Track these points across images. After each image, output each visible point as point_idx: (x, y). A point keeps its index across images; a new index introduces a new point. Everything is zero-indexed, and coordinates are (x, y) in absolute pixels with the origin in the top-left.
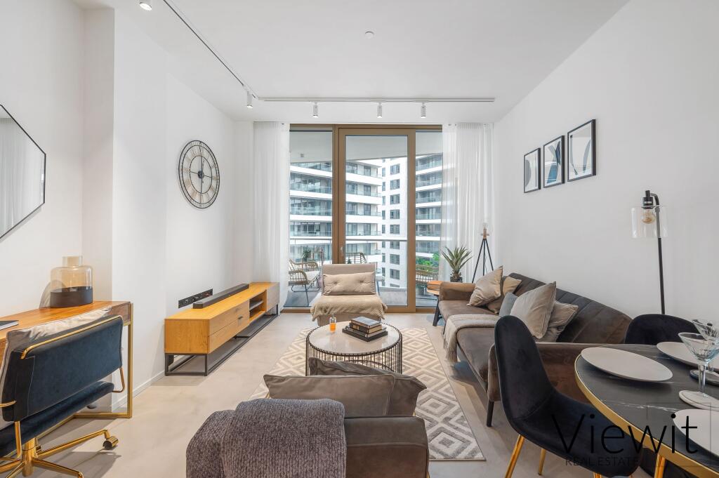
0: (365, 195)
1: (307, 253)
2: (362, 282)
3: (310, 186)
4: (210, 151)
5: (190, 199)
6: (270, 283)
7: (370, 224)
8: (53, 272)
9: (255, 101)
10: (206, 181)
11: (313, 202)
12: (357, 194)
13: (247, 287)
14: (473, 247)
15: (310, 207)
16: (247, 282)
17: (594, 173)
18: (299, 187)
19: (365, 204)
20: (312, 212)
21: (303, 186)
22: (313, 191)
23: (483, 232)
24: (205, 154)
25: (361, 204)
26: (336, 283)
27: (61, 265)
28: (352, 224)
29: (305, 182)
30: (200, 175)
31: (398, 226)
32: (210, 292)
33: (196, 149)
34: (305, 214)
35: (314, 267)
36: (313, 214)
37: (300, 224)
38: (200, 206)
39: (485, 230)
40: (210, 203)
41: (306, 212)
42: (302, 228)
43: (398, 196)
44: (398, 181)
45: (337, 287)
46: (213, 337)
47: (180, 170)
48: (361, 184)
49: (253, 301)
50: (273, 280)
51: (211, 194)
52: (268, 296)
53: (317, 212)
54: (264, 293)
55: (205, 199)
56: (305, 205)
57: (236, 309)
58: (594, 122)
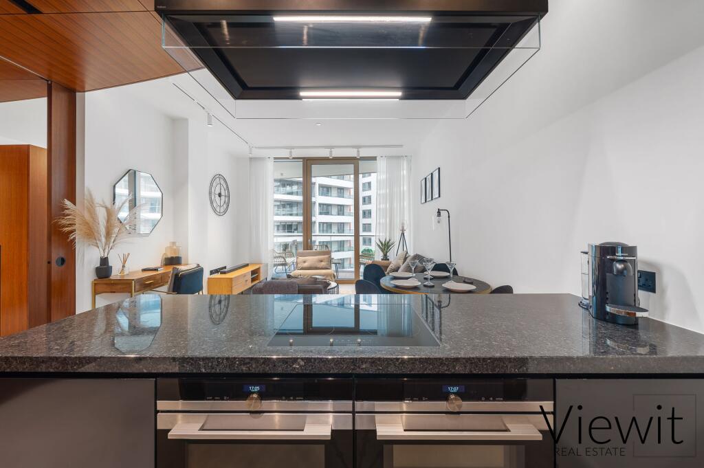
0: (339, 197)
1: (286, 246)
2: (322, 261)
3: (288, 189)
4: (225, 180)
5: (215, 210)
6: (261, 264)
7: (343, 223)
8: (166, 249)
9: (253, 149)
10: (223, 198)
11: (291, 204)
12: (331, 196)
13: (247, 265)
14: (396, 238)
15: (288, 208)
16: (247, 263)
17: (439, 196)
18: (278, 190)
19: (338, 205)
20: (291, 213)
21: (281, 189)
22: (291, 193)
23: (401, 228)
24: (222, 182)
25: (335, 205)
26: (305, 262)
27: (169, 245)
28: (327, 223)
29: (284, 186)
30: (220, 195)
31: (370, 224)
32: (225, 268)
33: (218, 179)
34: (284, 215)
35: (292, 255)
36: (291, 215)
37: (279, 224)
38: (219, 214)
39: (403, 227)
40: (225, 212)
41: (284, 213)
42: (281, 228)
43: (370, 197)
44: (369, 183)
45: (306, 265)
46: (234, 288)
47: (210, 193)
48: (335, 187)
49: (253, 272)
50: (263, 262)
51: (225, 206)
52: (262, 270)
53: (295, 212)
54: (259, 269)
55: (222, 210)
56: (284, 206)
57: (244, 275)
58: (439, 169)
